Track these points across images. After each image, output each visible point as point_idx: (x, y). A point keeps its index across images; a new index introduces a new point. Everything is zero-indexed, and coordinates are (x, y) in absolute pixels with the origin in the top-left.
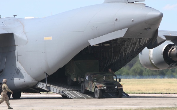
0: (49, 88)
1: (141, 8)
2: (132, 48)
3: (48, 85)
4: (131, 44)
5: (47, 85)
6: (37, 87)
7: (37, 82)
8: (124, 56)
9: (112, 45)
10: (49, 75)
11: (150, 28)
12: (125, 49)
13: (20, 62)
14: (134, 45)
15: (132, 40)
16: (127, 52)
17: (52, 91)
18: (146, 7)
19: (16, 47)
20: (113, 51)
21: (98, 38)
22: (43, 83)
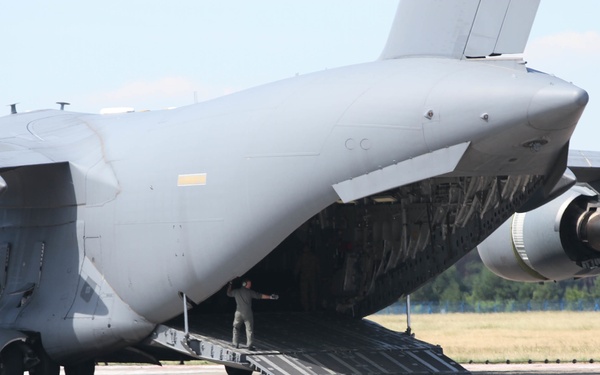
0: (194, 345)
1: (514, 76)
2: (472, 208)
3: (192, 337)
4: (467, 195)
5: (187, 337)
6: (152, 343)
7: (151, 326)
8: (444, 237)
9: (402, 201)
10: (197, 302)
11: (543, 142)
12: (449, 213)
13: (93, 260)
14: (479, 198)
15: (472, 183)
16: (456, 222)
17: (205, 354)
18: (529, 70)
19: (79, 209)
20: (404, 221)
21: (365, 175)
22: (173, 330)
